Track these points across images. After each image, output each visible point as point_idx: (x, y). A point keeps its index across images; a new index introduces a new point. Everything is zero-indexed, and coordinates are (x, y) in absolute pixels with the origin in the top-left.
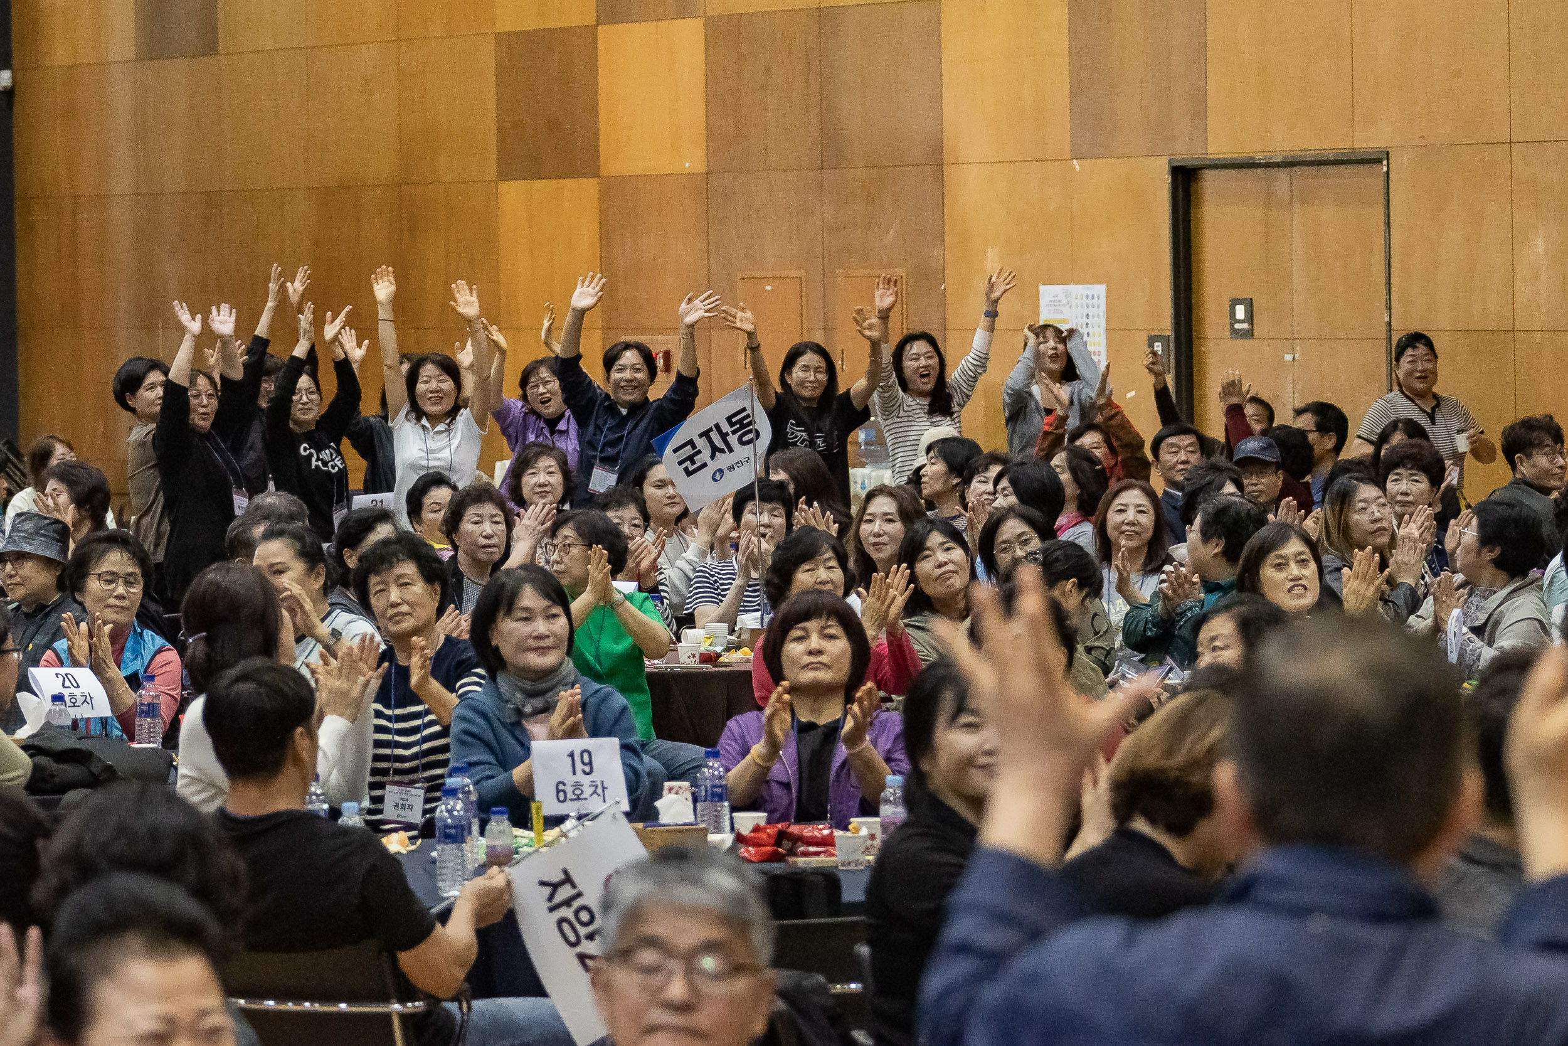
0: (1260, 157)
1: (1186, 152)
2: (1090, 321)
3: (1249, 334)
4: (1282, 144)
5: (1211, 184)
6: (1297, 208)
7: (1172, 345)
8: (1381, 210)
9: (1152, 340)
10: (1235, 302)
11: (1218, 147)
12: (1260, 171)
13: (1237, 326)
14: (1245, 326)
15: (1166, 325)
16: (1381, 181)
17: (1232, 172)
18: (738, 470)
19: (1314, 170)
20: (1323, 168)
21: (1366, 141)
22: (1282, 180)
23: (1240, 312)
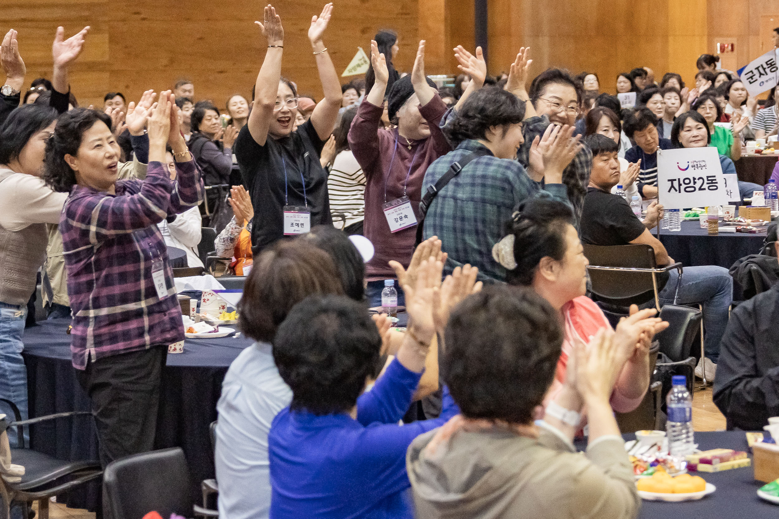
18: (770, 82)
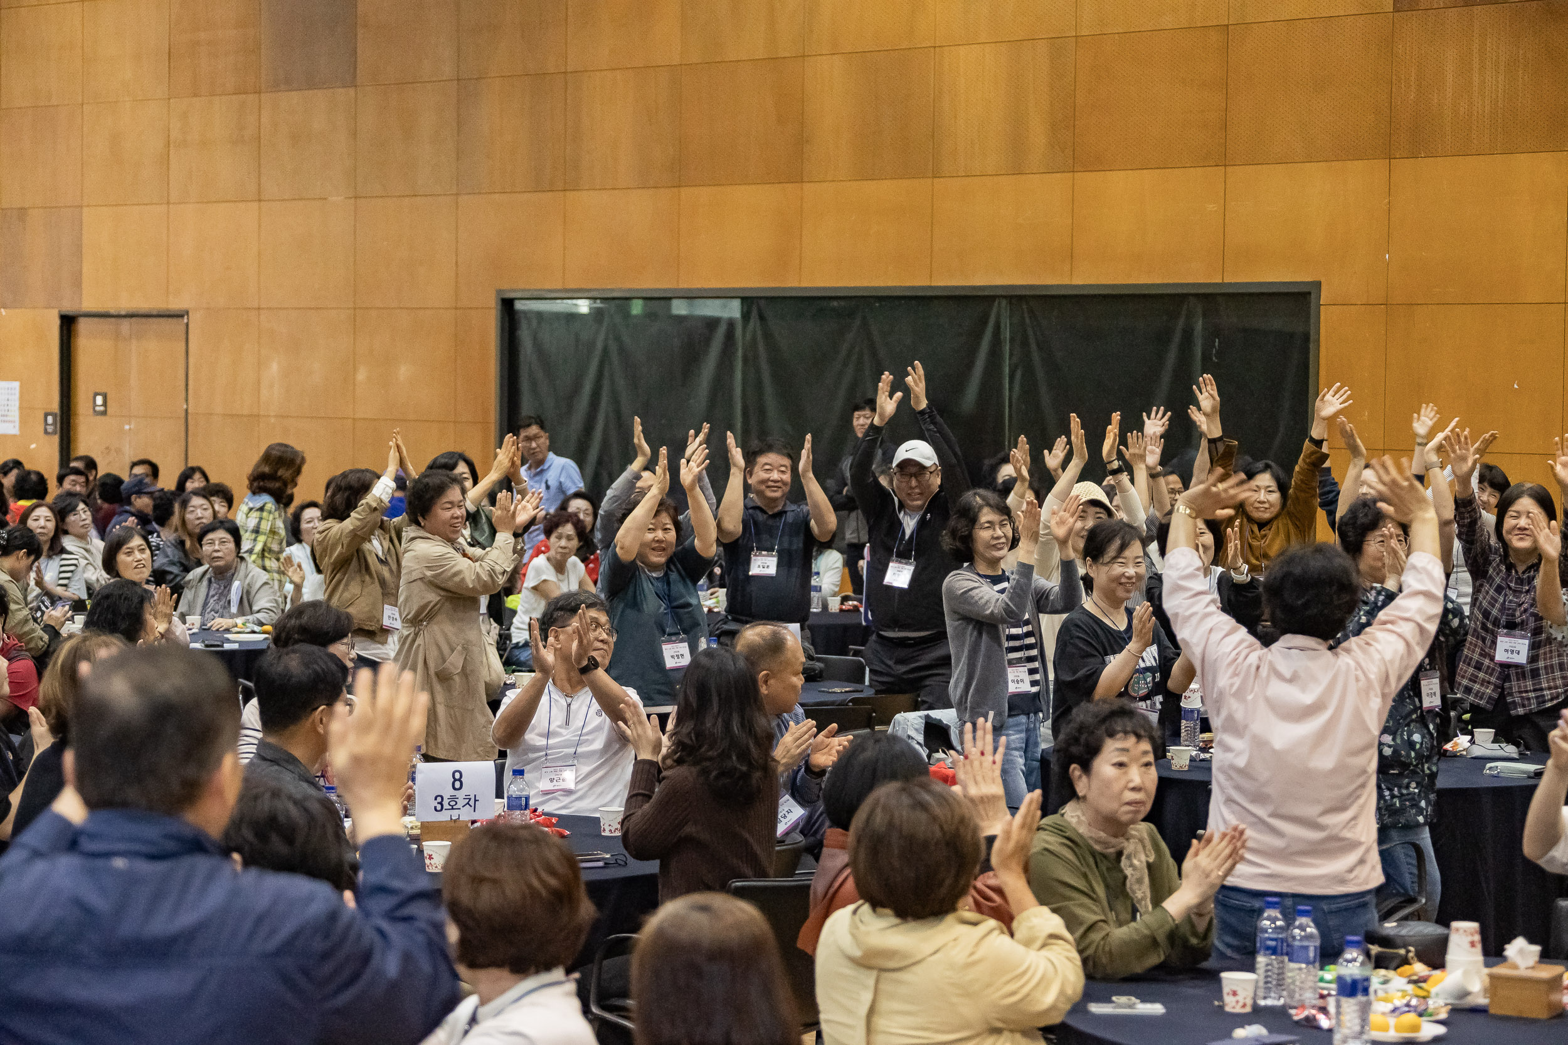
0: (112, 312)
1: (69, 308)
2: (9, 403)
3: (104, 413)
4: (125, 304)
5: (83, 327)
6: (134, 342)
7: (58, 419)
8: (183, 344)
9: (46, 415)
10: (96, 394)
11: (89, 304)
12: (113, 320)
13: (98, 409)
14: (102, 408)
15: (55, 406)
16: (183, 328)
17: (96, 320)
19: (144, 320)
20: (151, 320)
21: (175, 304)
22: (125, 325)
23: (99, 400)
